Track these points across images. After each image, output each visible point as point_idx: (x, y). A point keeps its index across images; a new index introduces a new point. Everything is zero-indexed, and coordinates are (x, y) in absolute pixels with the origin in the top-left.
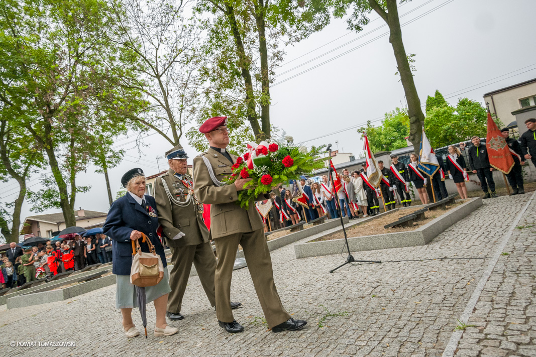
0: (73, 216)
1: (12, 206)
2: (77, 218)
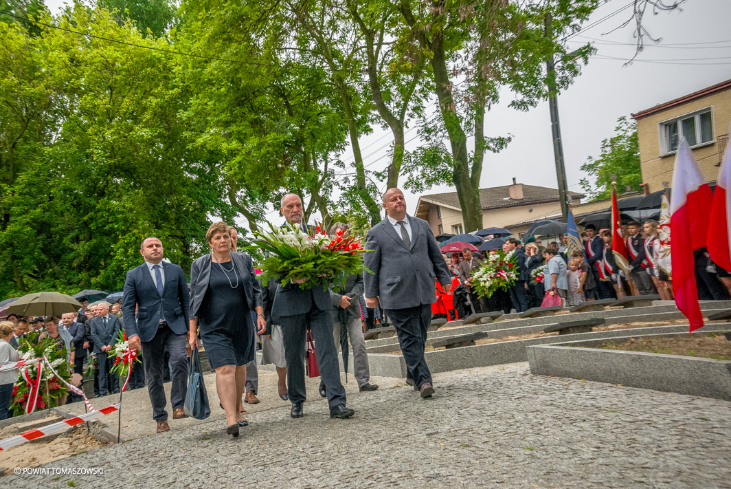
0: (476, 201)
1: (384, 177)
2: (507, 201)
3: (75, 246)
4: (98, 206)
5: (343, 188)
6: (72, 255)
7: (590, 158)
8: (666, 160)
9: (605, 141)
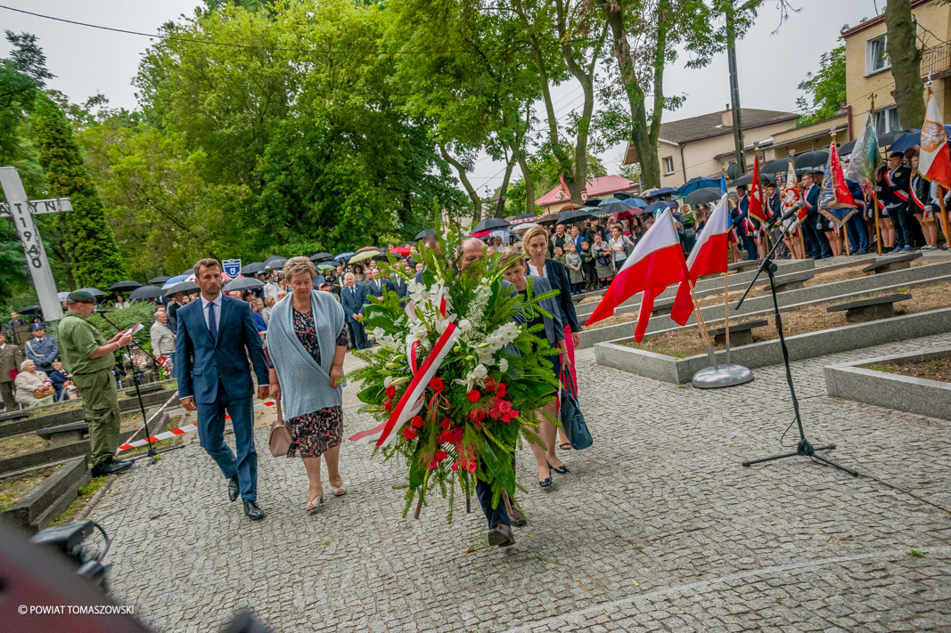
1: (575, 133)
2: (719, 129)
3: (311, 206)
4: (326, 171)
5: (536, 144)
6: (310, 213)
7: (810, 74)
8: (871, 79)
9: (824, 56)
